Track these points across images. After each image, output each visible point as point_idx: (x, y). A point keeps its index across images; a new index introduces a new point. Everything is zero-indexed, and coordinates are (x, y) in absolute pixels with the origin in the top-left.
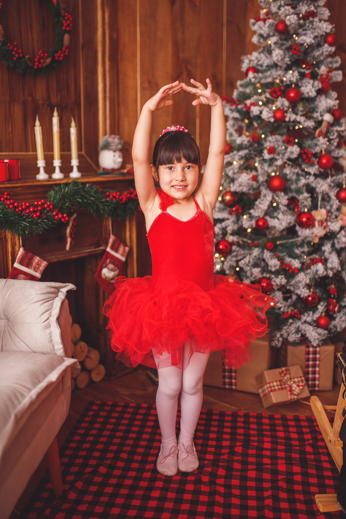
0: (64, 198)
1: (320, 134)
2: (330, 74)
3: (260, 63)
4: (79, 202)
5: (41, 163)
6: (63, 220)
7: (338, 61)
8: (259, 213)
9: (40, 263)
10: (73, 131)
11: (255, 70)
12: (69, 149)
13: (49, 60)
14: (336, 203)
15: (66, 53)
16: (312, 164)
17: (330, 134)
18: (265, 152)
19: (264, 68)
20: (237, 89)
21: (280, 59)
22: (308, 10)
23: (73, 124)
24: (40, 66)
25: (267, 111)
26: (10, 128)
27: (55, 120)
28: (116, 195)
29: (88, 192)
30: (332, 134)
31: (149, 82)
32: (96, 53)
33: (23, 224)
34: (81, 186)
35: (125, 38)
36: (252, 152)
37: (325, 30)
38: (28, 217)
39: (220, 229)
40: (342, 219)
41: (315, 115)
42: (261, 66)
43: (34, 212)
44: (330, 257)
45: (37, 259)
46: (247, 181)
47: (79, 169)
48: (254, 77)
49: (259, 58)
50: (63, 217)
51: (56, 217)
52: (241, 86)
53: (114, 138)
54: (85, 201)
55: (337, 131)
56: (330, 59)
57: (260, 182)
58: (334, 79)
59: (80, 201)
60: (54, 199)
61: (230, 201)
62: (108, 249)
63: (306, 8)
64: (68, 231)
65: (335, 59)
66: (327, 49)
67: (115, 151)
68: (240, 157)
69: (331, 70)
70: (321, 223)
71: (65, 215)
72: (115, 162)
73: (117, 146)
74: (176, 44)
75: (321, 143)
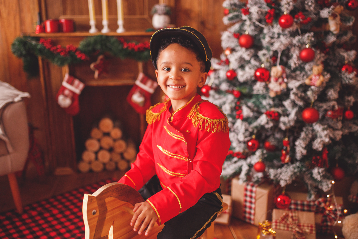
5: (92, 22)
9: (79, 84)
40: (311, 79)
45: (77, 82)
53: (160, 6)
62: (138, 83)
64: (92, 66)
70: (276, 79)
75: (284, 4)
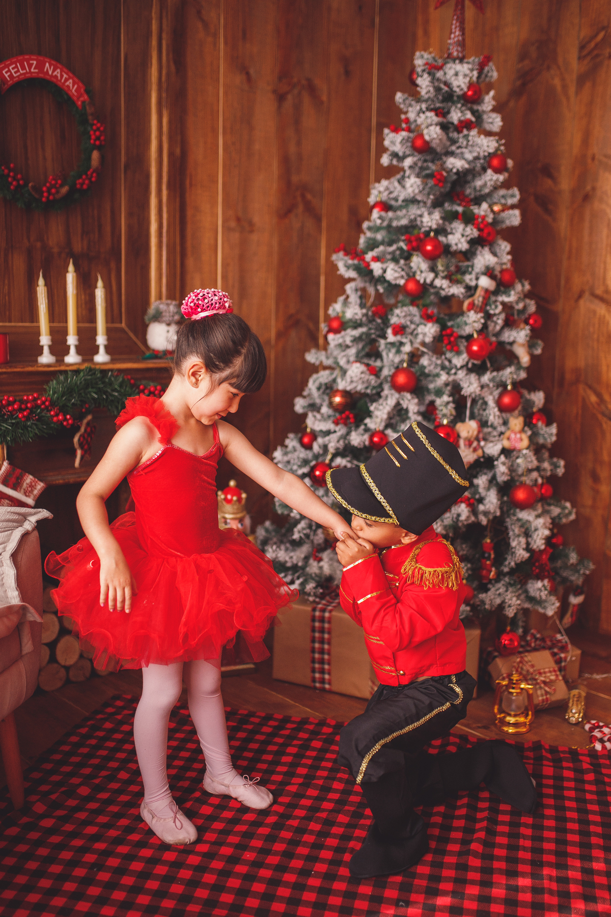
0: (69, 391)
1: (472, 306)
2: (504, 215)
3: (392, 196)
4: (94, 399)
5: (45, 340)
6: (65, 423)
7: (515, 195)
8: (376, 424)
9: (33, 484)
10: (100, 293)
11: (385, 206)
12: (93, 319)
13: (65, 190)
14: (493, 414)
15: (93, 179)
16: (458, 353)
17: (490, 306)
18: (389, 331)
19: (400, 202)
20: (365, 234)
21: (417, 191)
22: (462, 118)
23: (100, 284)
24: (51, 197)
25: (393, 269)
26: (6, 287)
27: (71, 278)
28: (156, 389)
29: (111, 384)
30: (493, 307)
31: (238, 220)
32: (148, 177)
33: (4, 426)
34: (99, 375)
35: (197, 153)
36: (373, 331)
37: (486, 148)
38: (11, 416)
39: (320, 447)
40: (508, 439)
41: (467, 278)
42: (396, 199)
43: (21, 410)
44: (486, 495)
45: (29, 479)
46: (359, 374)
47: (108, 349)
48: (380, 218)
49: (392, 189)
50: (65, 419)
51: (55, 419)
52: (370, 229)
53: (168, 305)
54: (105, 397)
55: (503, 303)
56: (502, 192)
57: (382, 377)
58: (508, 223)
59: (96, 396)
60: (54, 393)
61: (340, 404)
63: (459, 114)
64: (76, 439)
65: (510, 192)
66: (490, 178)
67: (169, 325)
68: (352, 339)
69: (505, 208)
70: (469, 443)
71: (68, 417)
72: (168, 341)
73: (173, 316)
74: (285, 161)
75: (472, 321)
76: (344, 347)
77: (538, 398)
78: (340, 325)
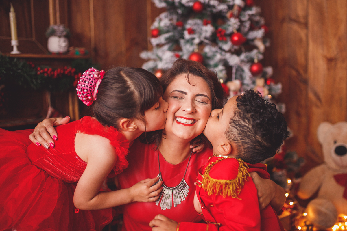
1: (232, 15)
10: (12, 15)
16: (226, 42)
17: (242, 16)
28: (48, 70)
29: (16, 65)
36: (176, 35)
46: (170, 58)
53: (60, 27)
54: (11, 73)
55: (249, 14)
67: (60, 37)
68: (165, 39)
70: (235, 93)
72: (60, 46)
73: (62, 32)
75: (233, 24)
76: (159, 46)
77: (269, 70)
78: (158, 33)
